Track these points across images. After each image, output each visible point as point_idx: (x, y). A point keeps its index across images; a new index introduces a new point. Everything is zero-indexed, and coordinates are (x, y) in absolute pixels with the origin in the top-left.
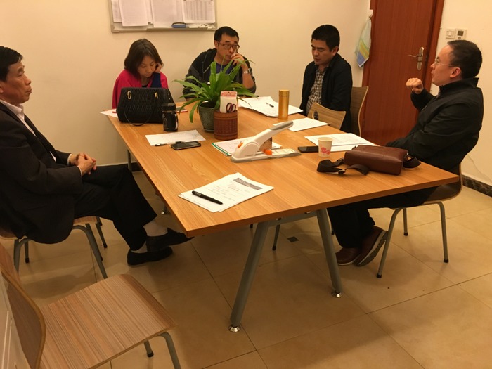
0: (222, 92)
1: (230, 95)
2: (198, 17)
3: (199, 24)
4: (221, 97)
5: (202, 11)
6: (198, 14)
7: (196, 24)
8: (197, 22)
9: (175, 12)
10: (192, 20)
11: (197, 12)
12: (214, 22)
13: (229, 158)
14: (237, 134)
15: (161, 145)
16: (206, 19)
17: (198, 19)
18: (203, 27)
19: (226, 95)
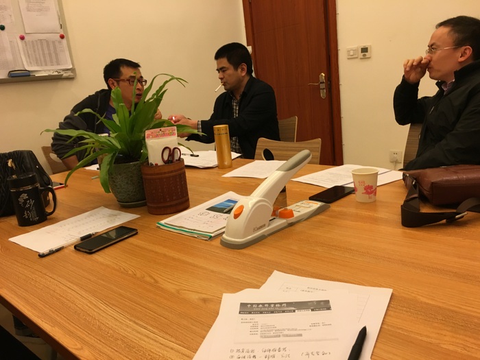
0: (147, 132)
1: (164, 135)
2: (45, 61)
3: (49, 70)
4: (147, 140)
5: (50, 54)
6: (44, 57)
7: (45, 71)
8: (46, 68)
9: (9, 56)
10: (38, 66)
11: (44, 54)
12: (71, 67)
13: (217, 242)
14: (188, 200)
15: (52, 253)
16: (58, 64)
17: (46, 65)
18: (56, 73)
19: (157, 136)
